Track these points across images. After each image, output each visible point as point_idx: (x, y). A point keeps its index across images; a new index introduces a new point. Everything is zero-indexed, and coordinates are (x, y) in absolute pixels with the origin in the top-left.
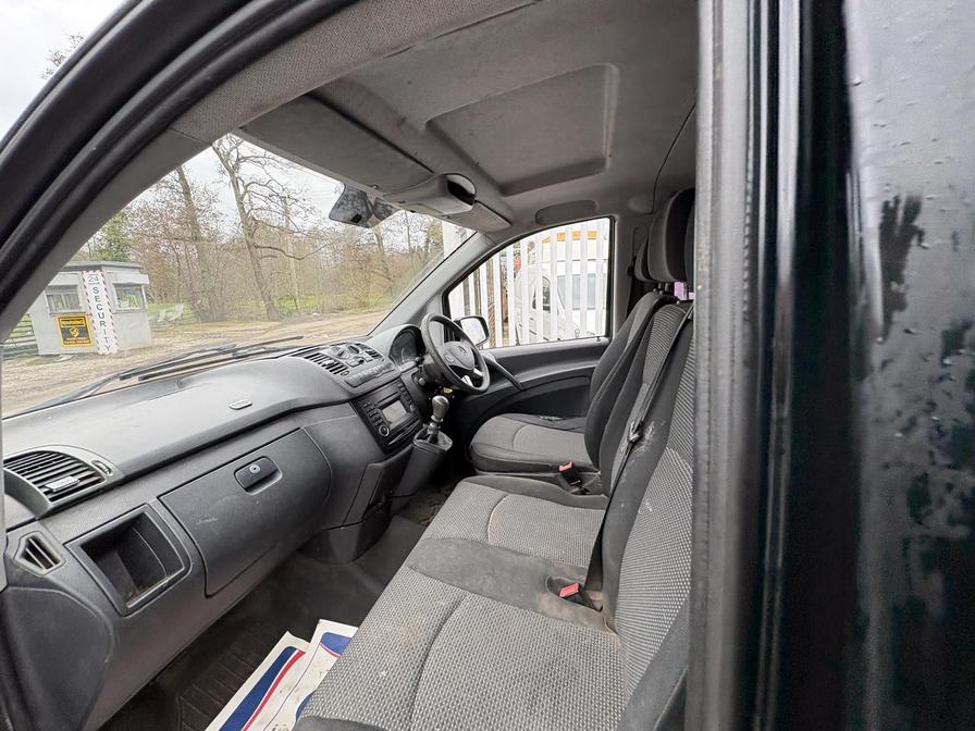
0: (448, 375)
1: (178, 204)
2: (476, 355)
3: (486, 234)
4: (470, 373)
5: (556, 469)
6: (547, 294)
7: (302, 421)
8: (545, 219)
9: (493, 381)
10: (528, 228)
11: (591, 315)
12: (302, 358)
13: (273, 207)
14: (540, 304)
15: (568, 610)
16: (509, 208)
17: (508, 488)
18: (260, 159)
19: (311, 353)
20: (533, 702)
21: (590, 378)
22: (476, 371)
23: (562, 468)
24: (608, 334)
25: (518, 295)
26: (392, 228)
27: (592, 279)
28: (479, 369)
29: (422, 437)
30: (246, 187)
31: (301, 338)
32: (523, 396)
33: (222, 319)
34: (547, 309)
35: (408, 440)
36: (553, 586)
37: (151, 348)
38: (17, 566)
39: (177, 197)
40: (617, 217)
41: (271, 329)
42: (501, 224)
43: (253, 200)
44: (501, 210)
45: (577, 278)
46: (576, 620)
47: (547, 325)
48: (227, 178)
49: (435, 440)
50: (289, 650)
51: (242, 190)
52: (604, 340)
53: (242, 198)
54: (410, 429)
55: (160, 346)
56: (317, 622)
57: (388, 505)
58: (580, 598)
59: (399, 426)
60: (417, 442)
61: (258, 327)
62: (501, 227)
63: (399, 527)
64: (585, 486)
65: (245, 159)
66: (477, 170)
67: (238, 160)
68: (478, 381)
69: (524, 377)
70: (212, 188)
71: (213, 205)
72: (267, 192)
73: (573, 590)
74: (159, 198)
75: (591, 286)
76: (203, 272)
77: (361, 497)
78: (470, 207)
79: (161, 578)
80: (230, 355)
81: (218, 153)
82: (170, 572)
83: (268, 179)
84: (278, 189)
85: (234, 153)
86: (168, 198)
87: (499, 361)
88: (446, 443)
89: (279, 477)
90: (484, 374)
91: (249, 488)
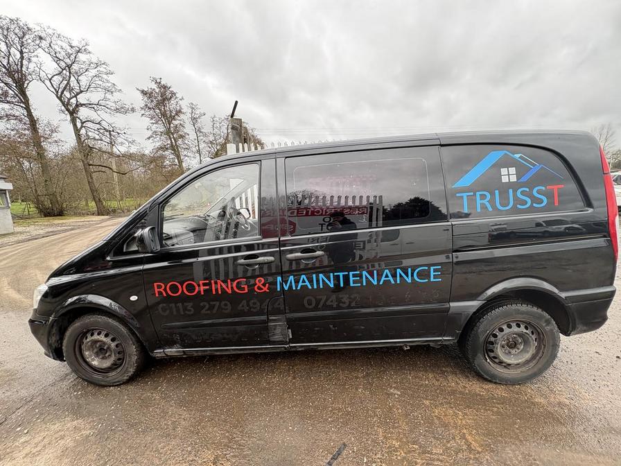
13: (103, 139)
18: (94, 106)
26: (189, 154)
30: (83, 123)
33: (60, 214)
37: (12, 233)
39: (25, 127)
43: (88, 133)
48: (68, 117)
51: (79, 125)
53: (79, 131)
55: (21, 233)
61: (94, 219)
65: (82, 105)
67: (77, 106)
70: (55, 123)
71: (54, 135)
74: (9, 127)
76: (46, 181)
81: (61, 100)
83: (100, 120)
84: (105, 125)
85: (73, 100)
86: (16, 128)
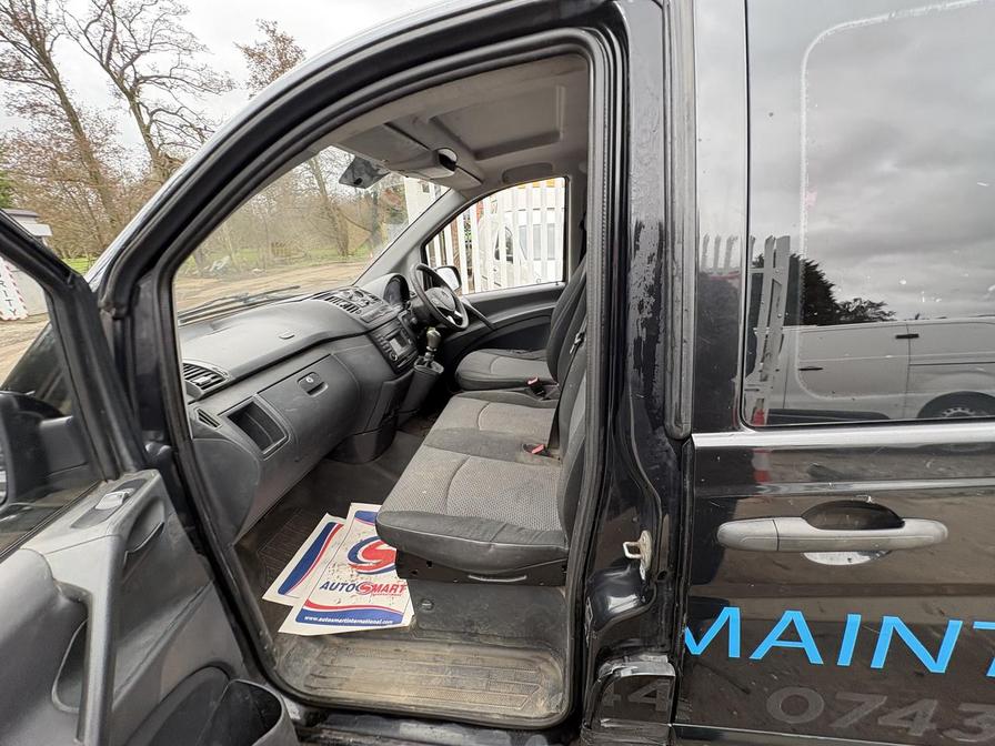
0: (436, 315)
1: (66, 135)
2: (456, 300)
3: (459, 192)
4: (452, 314)
5: (525, 384)
6: (509, 244)
7: (331, 350)
8: (510, 179)
9: (470, 322)
10: (496, 186)
11: (551, 264)
12: (322, 301)
14: (503, 255)
15: (538, 459)
16: (481, 169)
17: (491, 399)
18: (165, 80)
19: (327, 296)
20: (518, 497)
21: (550, 317)
22: (456, 313)
23: (530, 383)
24: (565, 280)
25: (482, 248)
27: (551, 229)
28: (459, 311)
29: (421, 363)
30: (151, 114)
31: (298, 287)
32: (495, 335)
34: (510, 259)
35: (409, 366)
36: (528, 448)
38: (199, 425)
39: (62, 126)
40: (570, 177)
41: (207, 287)
42: (475, 183)
43: (163, 132)
44: (474, 172)
45: (537, 228)
46: (542, 464)
47: (511, 276)
48: (126, 103)
49: (429, 366)
50: (330, 525)
51: (146, 118)
52: (561, 284)
53: (148, 129)
54: (410, 358)
56: (349, 505)
57: (396, 418)
58: (546, 453)
59: (402, 355)
60: (417, 367)
62: (473, 185)
63: (402, 439)
64: (547, 396)
65: (146, 79)
66: (458, 142)
67: (137, 81)
68: (459, 321)
69: (496, 319)
70: (107, 116)
71: (112, 137)
72: (177, 121)
73: (541, 448)
75: (551, 236)
76: (112, 221)
77: (378, 410)
78: (453, 173)
79: (269, 445)
80: (242, 303)
81: (108, 71)
82: (275, 441)
83: (178, 106)
84: (191, 119)
85: (129, 71)
86: (49, 128)
87: (473, 305)
88: (438, 368)
89: (326, 387)
90: (463, 315)
91: (310, 392)
